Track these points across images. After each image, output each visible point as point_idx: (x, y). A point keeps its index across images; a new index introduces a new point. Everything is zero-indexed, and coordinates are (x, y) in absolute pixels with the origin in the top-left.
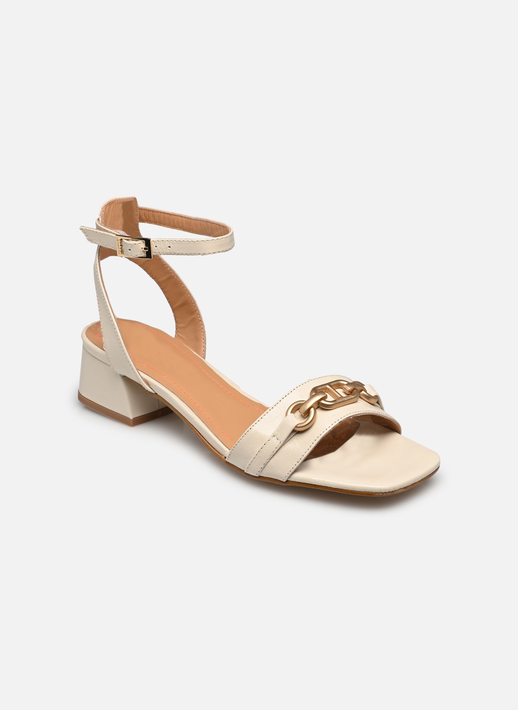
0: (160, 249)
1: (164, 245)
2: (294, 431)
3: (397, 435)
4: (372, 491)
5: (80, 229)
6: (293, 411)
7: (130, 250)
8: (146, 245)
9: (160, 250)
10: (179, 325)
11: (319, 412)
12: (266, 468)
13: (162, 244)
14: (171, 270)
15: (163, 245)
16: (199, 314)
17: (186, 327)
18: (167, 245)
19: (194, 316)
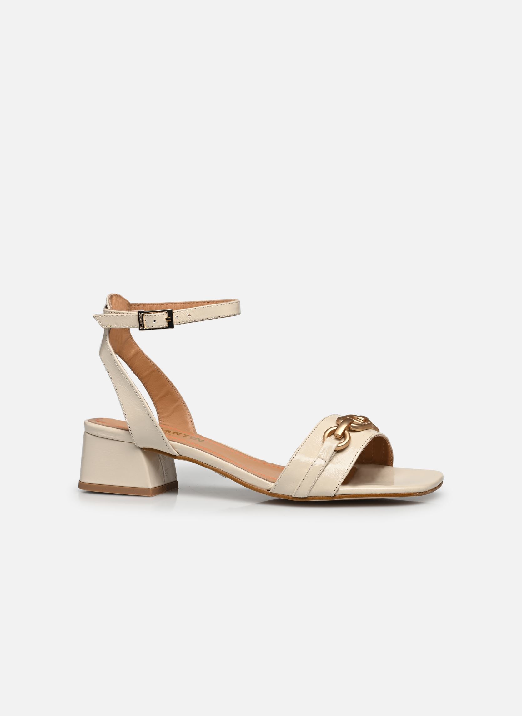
0: (180, 318)
1: (185, 315)
2: (335, 451)
3: (392, 467)
4: (410, 492)
5: (94, 317)
6: (329, 435)
7: (155, 321)
8: (168, 316)
9: (181, 320)
10: (162, 415)
11: (352, 434)
12: (315, 486)
13: (182, 313)
14: (154, 364)
15: (183, 315)
16: (183, 401)
17: (170, 415)
18: (187, 314)
19: (177, 404)
